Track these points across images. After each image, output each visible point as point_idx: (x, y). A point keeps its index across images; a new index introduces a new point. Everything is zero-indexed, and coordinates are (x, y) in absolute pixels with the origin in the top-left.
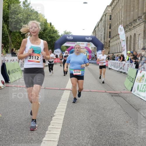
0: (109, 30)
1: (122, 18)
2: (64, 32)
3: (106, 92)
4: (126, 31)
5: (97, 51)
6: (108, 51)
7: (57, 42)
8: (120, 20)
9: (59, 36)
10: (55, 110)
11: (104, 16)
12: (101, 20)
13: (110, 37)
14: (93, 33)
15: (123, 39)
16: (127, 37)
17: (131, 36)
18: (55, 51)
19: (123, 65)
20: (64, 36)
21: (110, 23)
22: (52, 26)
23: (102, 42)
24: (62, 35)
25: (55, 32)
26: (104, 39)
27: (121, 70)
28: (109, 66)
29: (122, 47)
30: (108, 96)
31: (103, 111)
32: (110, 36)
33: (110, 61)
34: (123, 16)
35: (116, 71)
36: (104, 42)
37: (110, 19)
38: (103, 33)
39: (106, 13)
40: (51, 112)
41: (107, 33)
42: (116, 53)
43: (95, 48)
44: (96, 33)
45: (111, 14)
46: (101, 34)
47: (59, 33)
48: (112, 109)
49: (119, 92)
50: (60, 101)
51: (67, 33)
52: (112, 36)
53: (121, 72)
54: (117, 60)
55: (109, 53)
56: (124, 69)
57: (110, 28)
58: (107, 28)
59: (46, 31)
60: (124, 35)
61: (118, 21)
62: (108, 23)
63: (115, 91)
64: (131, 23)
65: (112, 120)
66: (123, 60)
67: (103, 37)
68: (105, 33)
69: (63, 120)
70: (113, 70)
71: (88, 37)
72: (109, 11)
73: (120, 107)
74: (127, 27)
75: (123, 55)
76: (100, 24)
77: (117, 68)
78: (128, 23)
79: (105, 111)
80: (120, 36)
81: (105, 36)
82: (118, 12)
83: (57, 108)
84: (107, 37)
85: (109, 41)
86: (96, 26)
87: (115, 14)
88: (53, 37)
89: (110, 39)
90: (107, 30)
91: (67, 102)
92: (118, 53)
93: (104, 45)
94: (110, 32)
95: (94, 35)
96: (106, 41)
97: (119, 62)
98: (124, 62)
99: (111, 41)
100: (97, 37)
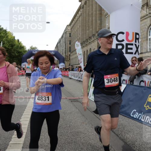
0: (69, 46)
1: (79, 35)
2: (30, 47)
3: (66, 99)
4: (83, 46)
5: (60, 63)
6: (69, 63)
7: (23, 56)
8: (78, 37)
9: (26, 51)
10: (21, 116)
11: (65, 33)
12: (62, 37)
13: (70, 52)
14: (56, 48)
15: (80, 53)
16: (84, 52)
17: (87, 50)
18: (22, 64)
19: (81, 75)
20: (30, 51)
21: (70, 39)
22: (19, 43)
23: (64, 55)
24: (28, 50)
25: (22, 47)
26: (66, 53)
27: (79, 79)
28: (70, 76)
29: (79, 60)
30: (68, 102)
31: (63, 115)
32: (70, 50)
33: (71, 72)
34: (80, 34)
35: (76, 80)
36: (66, 55)
37: (70, 36)
38: (64, 48)
39: (67, 31)
40: (18, 118)
41: (67, 48)
42: (75, 65)
43: (57, 61)
44: (58, 48)
45: (70, 32)
46: (62, 49)
47: (26, 48)
48: (71, 113)
49: (78, 98)
50: (25, 108)
51: (33, 49)
52: (72, 51)
53: (80, 81)
54: (76, 71)
55: (69, 65)
56: (81, 78)
57: (70, 44)
58: (67, 44)
59: (14, 47)
60: (81, 49)
61: (76, 38)
62: (68, 39)
63: (74, 97)
64: (87, 40)
65: (71, 122)
66: (81, 71)
67: (64, 51)
68: (66, 48)
69: (28, 125)
70: (73, 79)
71: (51, 51)
72: (68, 29)
73: (77, 110)
74: (83, 43)
75: (81, 67)
76: (61, 40)
77: (76, 77)
78: (85, 40)
79: (65, 115)
80: (76, 50)
81: (66, 51)
82: (76, 31)
83: (22, 115)
84: (67, 51)
85: (70, 55)
86: (58, 42)
87: (74, 32)
88: (21, 52)
89: (70, 53)
90: (67, 46)
91: (32, 109)
92: (77, 64)
93: (65, 58)
94: (70, 47)
95: (57, 50)
96: (67, 55)
97: (78, 72)
98: (81, 73)
99: (71, 55)
100: (59, 52)
